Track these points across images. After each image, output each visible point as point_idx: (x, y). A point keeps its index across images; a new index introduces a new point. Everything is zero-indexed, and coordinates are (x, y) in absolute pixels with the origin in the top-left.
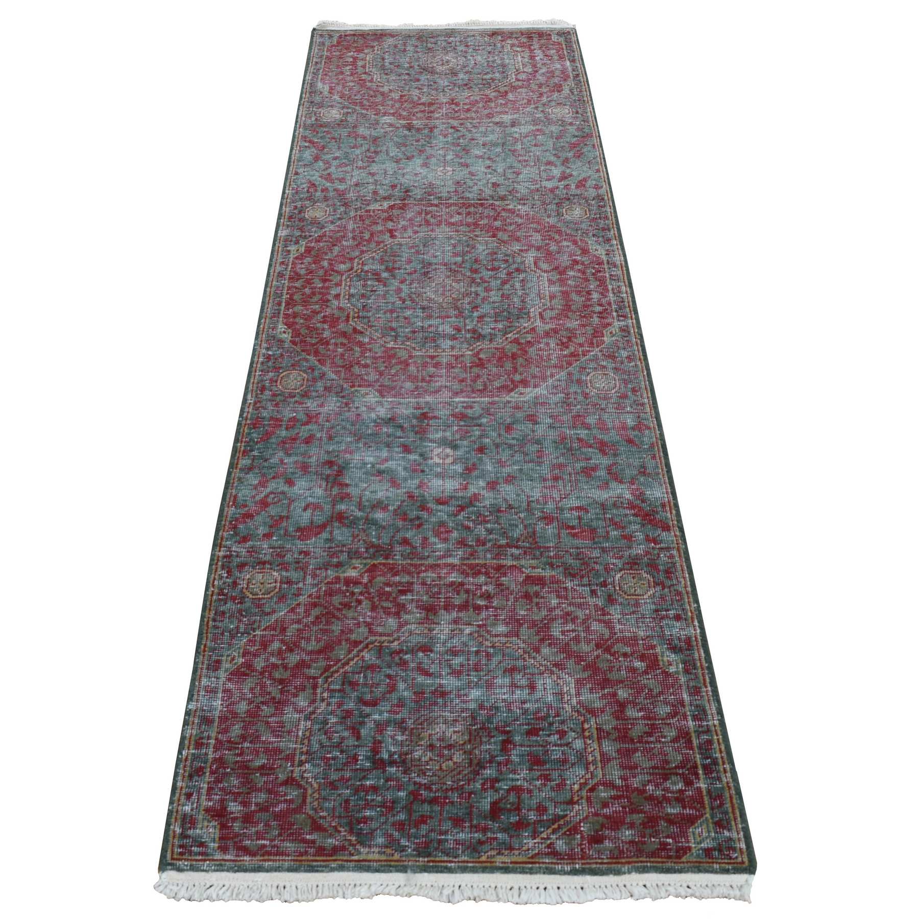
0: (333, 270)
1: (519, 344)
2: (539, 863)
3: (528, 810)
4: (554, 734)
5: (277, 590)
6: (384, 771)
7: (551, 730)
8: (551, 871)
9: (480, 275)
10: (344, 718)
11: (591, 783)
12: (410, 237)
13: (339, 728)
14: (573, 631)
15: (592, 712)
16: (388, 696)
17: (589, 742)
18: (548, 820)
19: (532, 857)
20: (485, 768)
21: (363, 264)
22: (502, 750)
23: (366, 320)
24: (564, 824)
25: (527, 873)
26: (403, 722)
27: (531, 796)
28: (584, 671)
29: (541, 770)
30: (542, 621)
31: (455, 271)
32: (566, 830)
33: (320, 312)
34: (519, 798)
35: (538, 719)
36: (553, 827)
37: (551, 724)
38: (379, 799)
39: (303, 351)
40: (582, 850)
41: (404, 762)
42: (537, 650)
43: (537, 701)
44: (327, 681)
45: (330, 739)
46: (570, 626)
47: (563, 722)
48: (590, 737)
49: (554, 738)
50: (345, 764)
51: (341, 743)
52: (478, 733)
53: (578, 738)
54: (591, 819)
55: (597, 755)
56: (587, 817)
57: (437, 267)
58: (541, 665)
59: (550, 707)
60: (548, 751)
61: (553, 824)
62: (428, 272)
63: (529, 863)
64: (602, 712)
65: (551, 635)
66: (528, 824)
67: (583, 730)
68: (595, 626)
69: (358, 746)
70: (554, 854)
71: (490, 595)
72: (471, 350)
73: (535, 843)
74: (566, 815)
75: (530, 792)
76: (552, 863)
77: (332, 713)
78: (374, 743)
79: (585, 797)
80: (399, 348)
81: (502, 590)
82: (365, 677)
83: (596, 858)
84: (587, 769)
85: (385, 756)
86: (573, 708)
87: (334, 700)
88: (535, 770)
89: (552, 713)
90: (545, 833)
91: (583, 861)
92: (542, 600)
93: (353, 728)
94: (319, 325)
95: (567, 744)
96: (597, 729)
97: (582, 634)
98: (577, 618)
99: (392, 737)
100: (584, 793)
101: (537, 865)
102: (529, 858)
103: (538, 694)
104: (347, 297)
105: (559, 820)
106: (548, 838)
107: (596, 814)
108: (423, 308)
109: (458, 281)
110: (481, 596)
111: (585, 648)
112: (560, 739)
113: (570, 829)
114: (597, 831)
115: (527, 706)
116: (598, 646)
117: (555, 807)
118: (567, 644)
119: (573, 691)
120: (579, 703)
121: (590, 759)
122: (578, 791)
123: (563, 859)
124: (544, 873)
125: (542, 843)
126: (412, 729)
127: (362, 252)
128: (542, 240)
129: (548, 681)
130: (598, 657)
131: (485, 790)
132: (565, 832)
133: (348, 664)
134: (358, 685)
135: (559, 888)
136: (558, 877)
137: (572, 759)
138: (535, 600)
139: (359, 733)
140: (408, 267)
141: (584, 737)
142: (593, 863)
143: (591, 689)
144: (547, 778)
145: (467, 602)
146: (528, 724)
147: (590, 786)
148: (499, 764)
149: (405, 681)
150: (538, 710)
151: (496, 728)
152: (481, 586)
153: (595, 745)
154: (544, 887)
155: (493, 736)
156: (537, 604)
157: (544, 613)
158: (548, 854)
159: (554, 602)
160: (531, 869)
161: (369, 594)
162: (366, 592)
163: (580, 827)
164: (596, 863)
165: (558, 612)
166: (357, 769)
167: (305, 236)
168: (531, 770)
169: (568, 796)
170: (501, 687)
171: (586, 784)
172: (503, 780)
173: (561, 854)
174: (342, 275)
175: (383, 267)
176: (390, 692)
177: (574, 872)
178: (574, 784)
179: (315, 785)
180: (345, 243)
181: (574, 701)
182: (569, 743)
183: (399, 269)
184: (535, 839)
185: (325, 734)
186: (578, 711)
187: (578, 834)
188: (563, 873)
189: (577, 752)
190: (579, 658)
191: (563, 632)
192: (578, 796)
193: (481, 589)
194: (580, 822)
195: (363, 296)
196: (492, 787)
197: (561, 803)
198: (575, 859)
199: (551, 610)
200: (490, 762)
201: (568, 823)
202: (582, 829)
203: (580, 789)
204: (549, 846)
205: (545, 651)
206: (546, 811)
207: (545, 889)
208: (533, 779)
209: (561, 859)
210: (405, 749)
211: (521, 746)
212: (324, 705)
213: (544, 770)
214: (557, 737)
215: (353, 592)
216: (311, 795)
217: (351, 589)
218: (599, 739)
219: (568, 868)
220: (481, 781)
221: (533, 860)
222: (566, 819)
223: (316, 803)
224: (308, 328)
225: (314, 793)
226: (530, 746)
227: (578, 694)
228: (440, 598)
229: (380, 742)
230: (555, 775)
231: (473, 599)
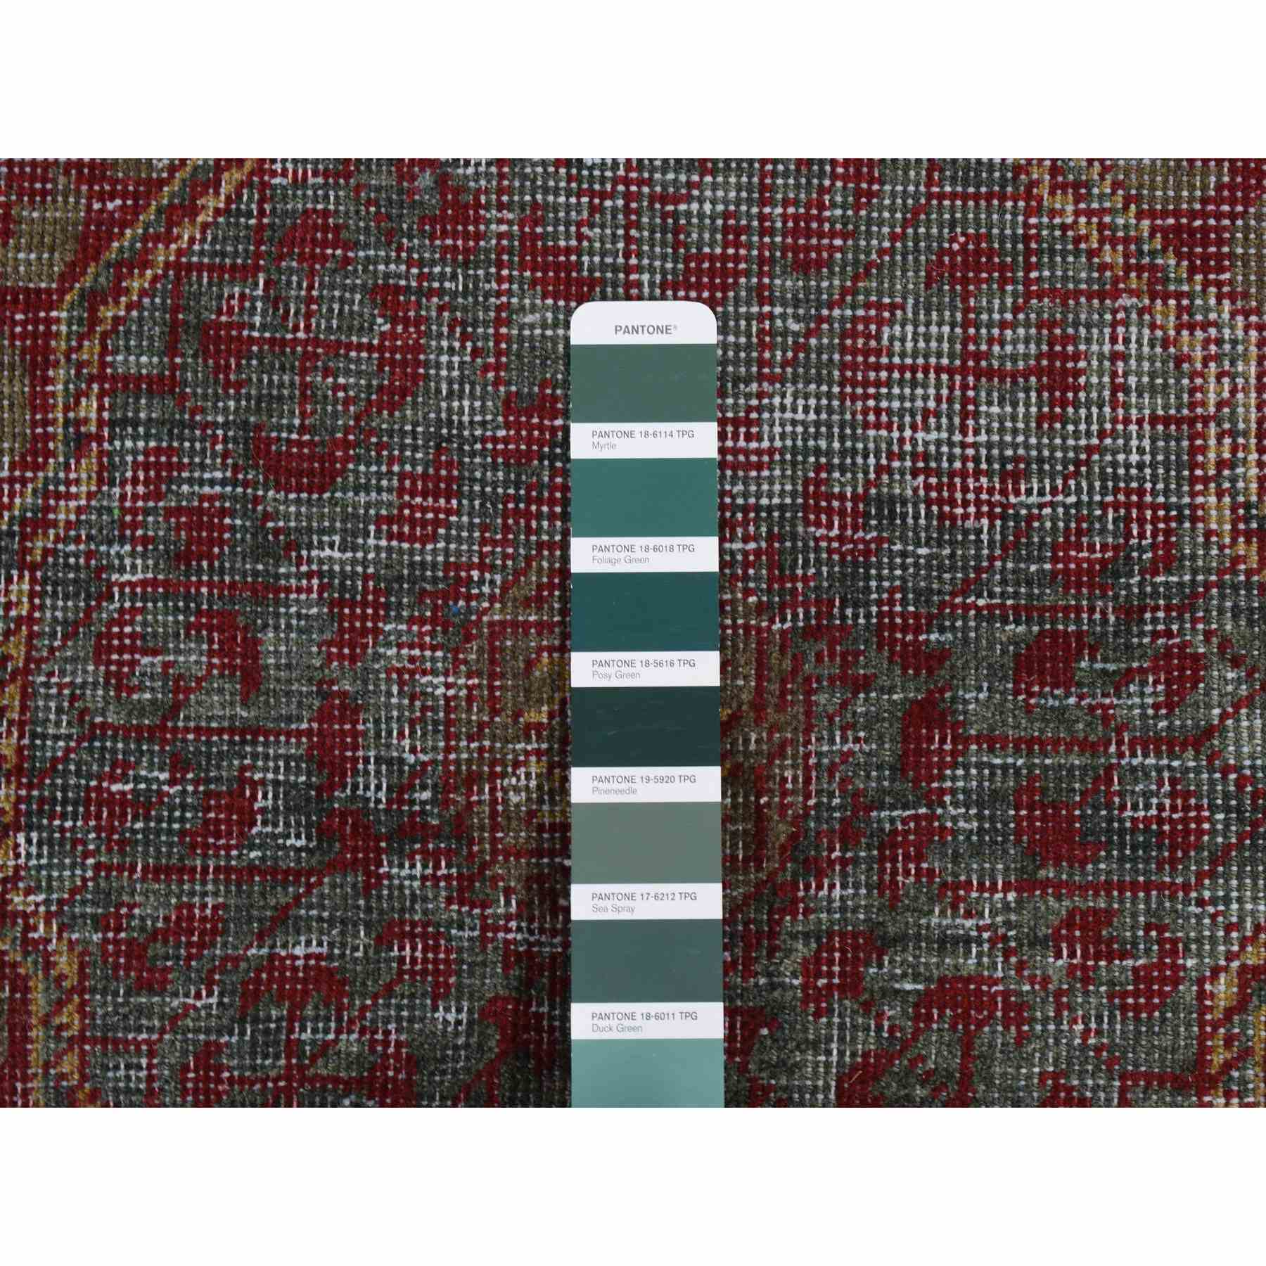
6: (373, 882)
10: (183, 558)
13: (162, 618)
16: (382, 421)
20: (818, 870)
22: (900, 768)
26: (452, 594)
27: (1021, 1039)
29: (1072, 888)
34: (967, 1045)
35: (1070, 580)
37: (1131, 613)
38: (351, 1042)
41: (459, 828)
44: (94, 321)
45: (120, 683)
50: (194, 841)
51: (176, 708)
52: (798, 660)
53: (1249, 701)
60: (1109, 769)
69: (250, 732)
75: (1017, 1011)
77: (123, 530)
78: (323, 716)
82: (274, 300)
85: (376, 792)
87: (131, 445)
89: (1143, 538)
93: (225, 623)
95: (1202, 737)
99: (405, 676)
115: (1026, 498)
122: (1229, 1013)
126: (497, 630)
131: (816, 999)
133: (193, 211)
134: (241, 347)
139: (252, 648)
148: (888, 843)
149: (464, 327)
151: (882, 632)
155: (864, 684)
166: (252, 869)
168: (1027, 885)
169: (1185, 1038)
170: (912, 374)
172: (900, 940)
176: (393, 398)
178: (1216, 971)
179: (64, 963)
182: (1209, 732)
185: (100, 654)
189: (1240, 784)
196: (852, 984)
197: (1148, 1077)
200: (848, 835)
210: (466, 750)
211: (991, 741)
212: (85, 469)
214: (1154, 690)
216: (46, 1022)
220: (802, 950)
223: (69, 1064)
225: (60, 1004)
226: (1026, 745)
229: (350, 709)
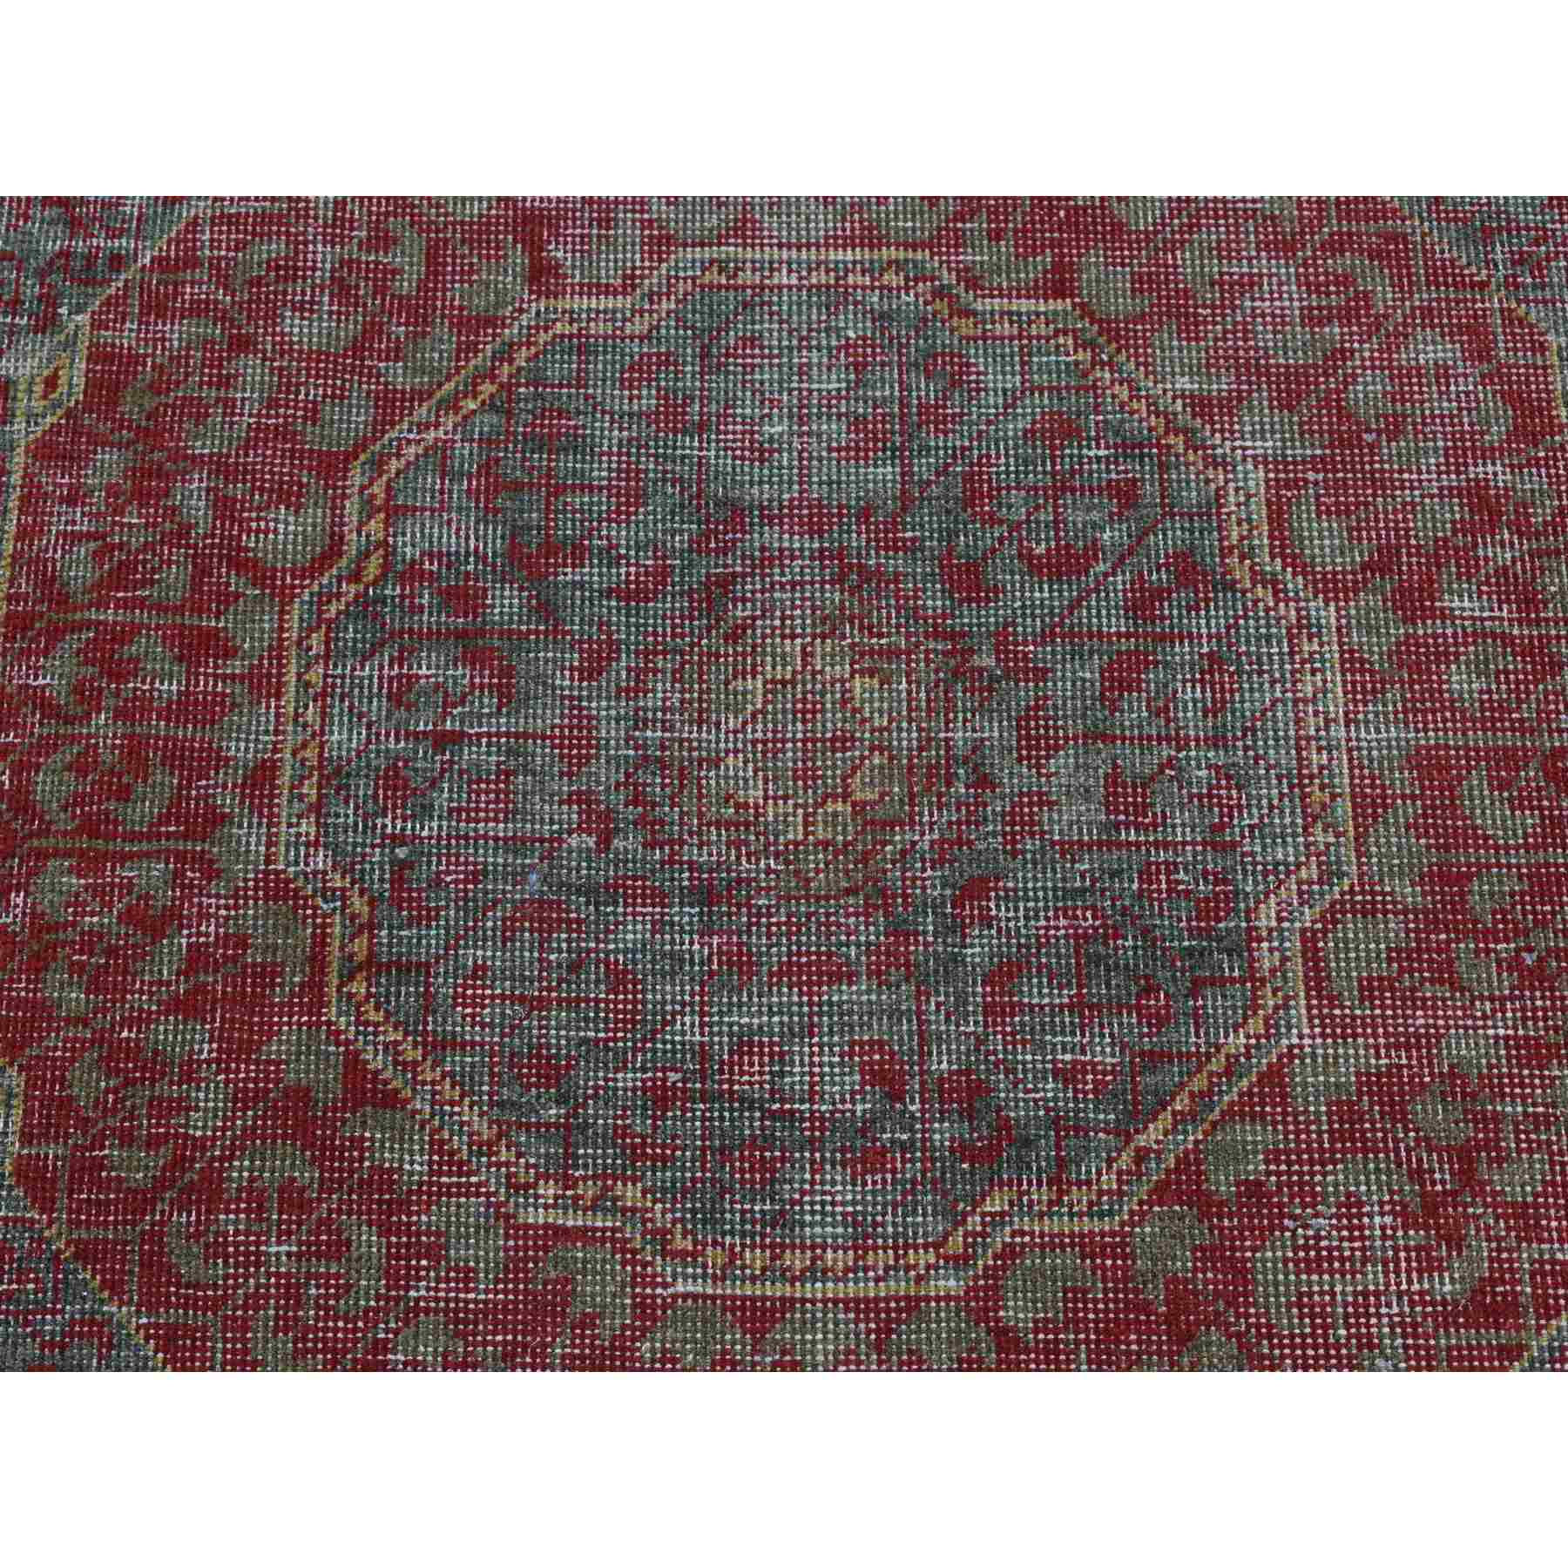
0: (240, 562)
1: (1206, 1205)
9: (991, 617)
12: (629, 284)
21: (394, 512)
23: (408, 994)
31: (866, 574)
33: (171, 918)
39: (85, 1253)
57: (772, 537)
62: (726, 582)
72: (961, 1261)
80: (583, 1234)
94: (165, 1032)
104: (310, 790)
108: (706, 895)
109: (874, 662)
127: (390, 406)
128: (1312, 318)
140: (620, 534)
167: (90, 259)
174: (285, 597)
175: (494, 541)
180: (293, 325)
183: (579, 553)
195: (394, 781)
224: (113, 1056)
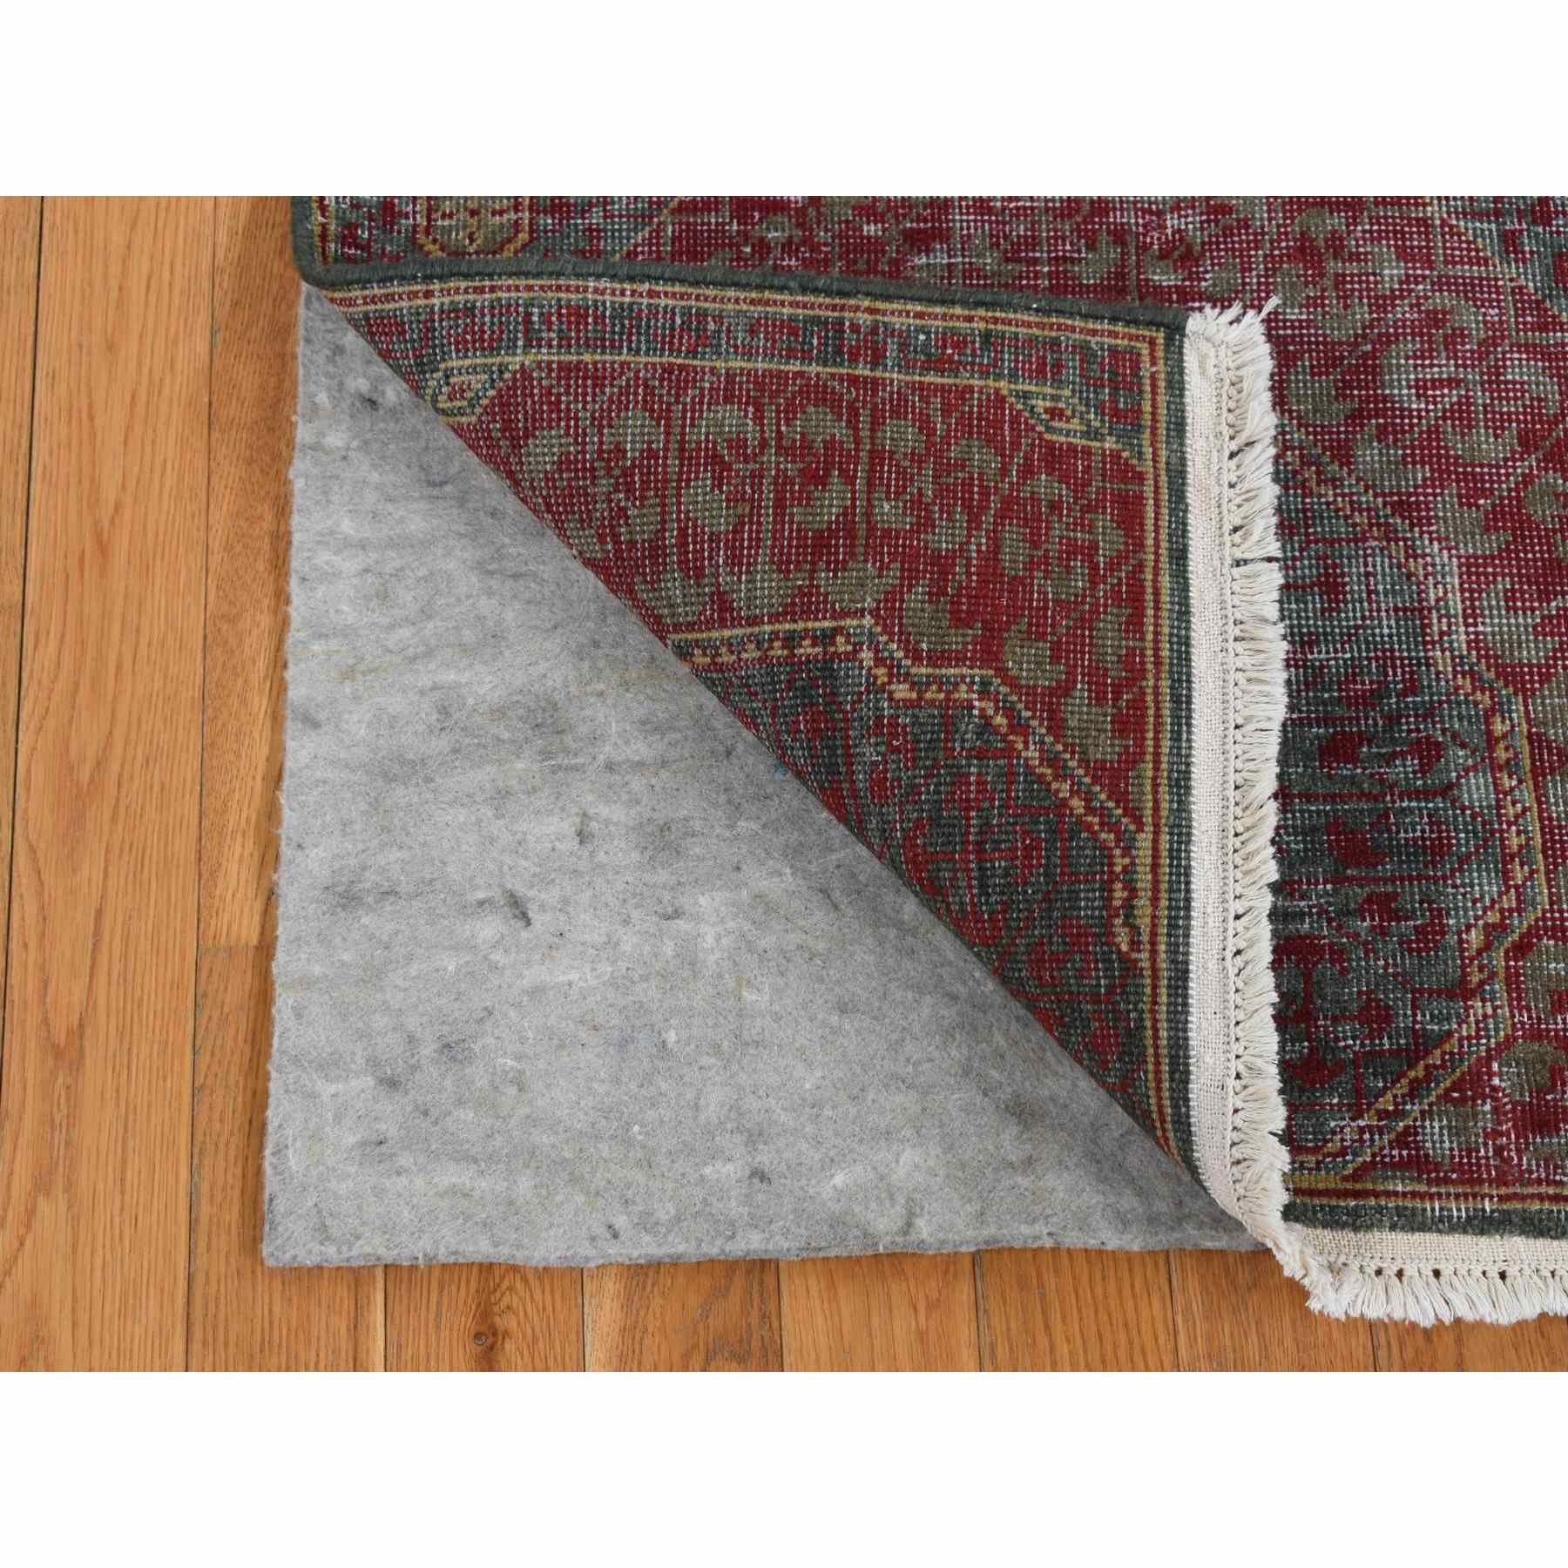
2: (1377, 1195)
3: (1335, 1019)
4: (1403, 754)
5: (523, 236)
7: (1393, 741)
8: (1412, 1222)
11: (1520, 925)
14: (1453, 382)
15: (1516, 678)
17: (1507, 783)
18: (1396, 1053)
19: (1356, 1176)
24: (1443, 1066)
25: (1344, 1226)
28: (1487, 530)
30: (1356, 344)
32: (1448, 1083)
36: (1412, 1074)
40: (1499, 1151)
42: (1344, 454)
43: (1349, 636)
46: (1443, 367)
47: (1429, 713)
48: (1511, 767)
49: (1404, 769)
54: (1521, 1049)
55: (1534, 828)
56: (1509, 1041)
58: (1356, 507)
59: (1387, 659)
61: (1411, 1066)
63: (1345, 1194)
64: (1545, 678)
65: (1385, 399)
66: (1340, 1066)
67: (1491, 741)
68: (1520, 369)
70: (1419, 1164)
71: (1189, 248)
73: (1362, 1130)
74: (1450, 1034)
76: (1414, 1194)
79: (1502, 975)
81: (1227, 232)
83: (1539, 1181)
84: (1506, 876)
86: (1458, 660)
88: (1350, 879)
90: (1389, 1096)
91: (1503, 1191)
92: (1353, 268)
96: (1530, 736)
97: (1480, 397)
98: (1461, 334)
100: (1498, 960)
101: (1372, 1202)
102: (1345, 1179)
103: (1350, 615)
105: (1427, 1053)
106: (1399, 1114)
107: (1536, 1035)
110: (1164, 255)
111: (1489, 446)
112: (1423, 770)
113: (1462, 1079)
114: (1540, 1091)
116: (1527, 442)
117: (1414, 1007)
118: (1434, 432)
119: (1456, 603)
120: (1475, 643)
121: (1514, 842)
123: (1447, 1181)
124: (1393, 1228)
125: (1381, 1131)
129: (1379, 563)
130: (1527, 479)
132: (1448, 1091)
135: (1437, 1273)
136: (1430, 1238)
137: (1463, 841)
138: (1333, 266)
141: (1495, 767)
142: (1532, 1196)
143: (1510, 596)
144: (1386, 907)
145: (1121, 275)
146: (1326, 721)
147: (1516, 936)
150: (1354, 670)
152: (1159, 213)
153: (1527, 795)
154: (1395, 1269)
156: (1340, 280)
157: (1362, 313)
158: (1402, 1165)
159: (1392, 272)
160: (1355, 1213)
161: (815, 248)
162: (804, 242)
163: (1491, 1074)
164: (1541, 1197)
165: (1403, 311)
171: (1502, 928)
173: (1437, 1167)
177: (1481, 1225)
181: (1461, 638)
184: (1361, 1116)
186: (1472, 673)
187: (1484, 1098)
188: (1445, 1225)
190: (1474, 486)
191: (1421, 388)
192: (1481, 970)
193: (1163, 227)
194: (1489, 1059)
198: (1480, 1181)
199: (1382, 303)
201: (1453, 1060)
202: (1496, 1081)
203: (1487, 946)
204: (1401, 1141)
205: (1369, 455)
206: (1388, 1019)
207: (1400, 1274)
208: (1349, 913)
209: (1438, 1182)
213: (1376, 880)
215: (762, 239)
217: (757, 231)
218: (1537, 773)
219: (1459, 1210)
221: (1358, 1186)
222: (1447, 1047)
227: (1471, 614)
228: (1035, 261)
230: (1410, 896)
231: (1138, 266)
